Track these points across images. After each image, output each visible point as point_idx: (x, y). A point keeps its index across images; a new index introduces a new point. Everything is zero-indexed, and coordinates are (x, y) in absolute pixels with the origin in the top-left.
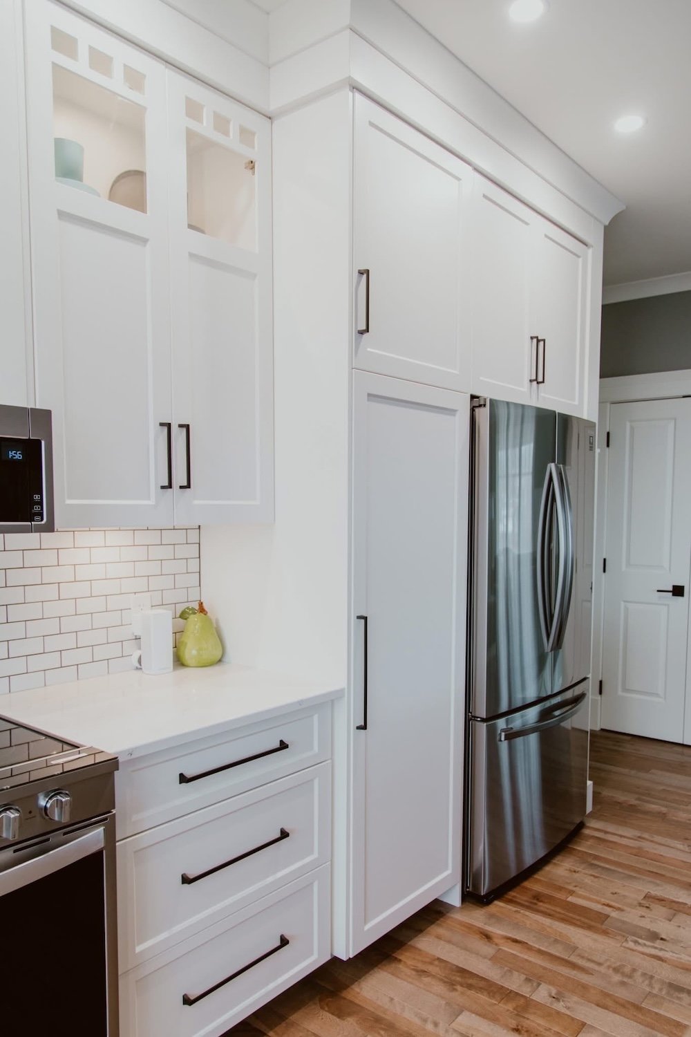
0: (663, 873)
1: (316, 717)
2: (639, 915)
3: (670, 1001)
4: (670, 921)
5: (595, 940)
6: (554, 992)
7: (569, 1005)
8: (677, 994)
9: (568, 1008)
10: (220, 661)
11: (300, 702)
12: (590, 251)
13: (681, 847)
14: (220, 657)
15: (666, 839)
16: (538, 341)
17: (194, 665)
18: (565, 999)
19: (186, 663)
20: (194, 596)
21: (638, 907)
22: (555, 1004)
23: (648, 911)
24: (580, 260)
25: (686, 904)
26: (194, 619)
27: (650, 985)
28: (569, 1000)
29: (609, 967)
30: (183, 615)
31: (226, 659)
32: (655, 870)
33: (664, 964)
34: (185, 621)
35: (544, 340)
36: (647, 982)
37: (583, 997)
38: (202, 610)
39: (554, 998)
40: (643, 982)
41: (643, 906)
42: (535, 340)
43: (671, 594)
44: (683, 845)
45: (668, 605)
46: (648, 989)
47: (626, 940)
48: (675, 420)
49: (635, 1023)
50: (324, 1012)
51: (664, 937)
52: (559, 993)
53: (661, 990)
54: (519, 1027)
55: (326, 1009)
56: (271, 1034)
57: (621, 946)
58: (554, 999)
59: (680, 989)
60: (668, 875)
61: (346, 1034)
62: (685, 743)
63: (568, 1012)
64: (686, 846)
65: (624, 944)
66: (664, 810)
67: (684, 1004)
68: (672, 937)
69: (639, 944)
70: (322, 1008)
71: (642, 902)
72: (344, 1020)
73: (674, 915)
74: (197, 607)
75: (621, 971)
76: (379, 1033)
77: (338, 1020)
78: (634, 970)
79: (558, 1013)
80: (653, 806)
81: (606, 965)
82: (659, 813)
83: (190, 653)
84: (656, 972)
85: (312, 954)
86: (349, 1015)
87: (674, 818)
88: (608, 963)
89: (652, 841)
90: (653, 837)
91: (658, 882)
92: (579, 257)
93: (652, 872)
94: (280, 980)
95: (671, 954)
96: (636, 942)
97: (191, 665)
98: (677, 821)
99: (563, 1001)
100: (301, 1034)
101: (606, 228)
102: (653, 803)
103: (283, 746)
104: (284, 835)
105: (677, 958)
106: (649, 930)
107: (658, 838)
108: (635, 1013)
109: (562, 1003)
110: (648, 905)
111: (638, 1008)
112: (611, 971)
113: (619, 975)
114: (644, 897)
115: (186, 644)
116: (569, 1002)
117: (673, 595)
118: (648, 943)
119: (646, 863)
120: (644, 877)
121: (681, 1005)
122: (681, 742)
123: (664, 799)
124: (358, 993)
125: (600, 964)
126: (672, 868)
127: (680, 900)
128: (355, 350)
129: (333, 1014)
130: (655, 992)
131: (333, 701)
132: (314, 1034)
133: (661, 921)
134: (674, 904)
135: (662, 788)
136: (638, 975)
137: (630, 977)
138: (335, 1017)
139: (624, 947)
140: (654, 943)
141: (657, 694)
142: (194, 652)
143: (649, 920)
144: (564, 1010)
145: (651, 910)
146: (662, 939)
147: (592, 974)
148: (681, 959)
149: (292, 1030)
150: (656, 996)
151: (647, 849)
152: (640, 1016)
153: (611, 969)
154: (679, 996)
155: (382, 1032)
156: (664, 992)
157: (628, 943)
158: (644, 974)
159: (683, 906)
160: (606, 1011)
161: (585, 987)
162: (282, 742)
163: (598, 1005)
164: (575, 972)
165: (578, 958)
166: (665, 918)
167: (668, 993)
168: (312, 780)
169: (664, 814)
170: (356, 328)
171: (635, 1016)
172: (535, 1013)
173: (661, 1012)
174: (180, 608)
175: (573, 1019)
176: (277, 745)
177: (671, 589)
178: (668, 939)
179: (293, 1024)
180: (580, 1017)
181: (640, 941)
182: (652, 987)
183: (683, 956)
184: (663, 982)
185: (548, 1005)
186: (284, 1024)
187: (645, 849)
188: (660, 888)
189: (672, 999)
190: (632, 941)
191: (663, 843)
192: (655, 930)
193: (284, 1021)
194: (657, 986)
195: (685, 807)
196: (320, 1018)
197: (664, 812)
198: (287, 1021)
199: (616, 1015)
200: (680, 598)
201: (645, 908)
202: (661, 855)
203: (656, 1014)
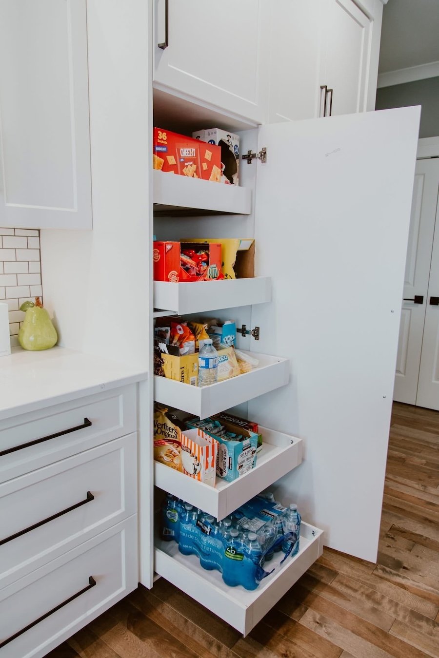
0: (404, 508)
1: (121, 397)
2: (387, 545)
3: (412, 629)
4: (410, 550)
5: (352, 568)
6: (318, 617)
7: (330, 630)
8: (417, 622)
9: (329, 634)
10: (56, 345)
11: (102, 386)
12: (371, 24)
13: (416, 486)
14: (56, 342)
15: (405, 480)
16: (327, 91)
17: (32, 349)
18: (327, 625)
19: (25, 348)
20: (36, 292)
21: (385, 538)
22: (319, 630)
23: (392, 541)
24: (364, 30)
25: (422, 536)
26: (32, 312)
27: (396, 612)
28: (330, 626)
29: (363, 593)
30: (23, 308)
31: (61, 344)
32: (397, 505)
33: (407, 592)
34: (25, 312)
35: (331, 91)
36: (393, 609)
37: (341, 623)
38: (39, 303)
39: (318, 623)
40: (390, 609)
41: (389, 537)
42: (324, 90)
43: (413, 301)
44: (418, 484)
45: (411, 310)
46: (394, 616)
47: (376, 568)
48: (424, 175)
49: (384, 651)
50: (130, 632)
51: (406, 566)
52: (322, 618)
53: (404, 617)
54: (288, 653)
55: (132, 629)
56: (82, 654)
57: (372, 574)
58: (317, 625)
59: (420, 617)
60: (408, 509)
61: (143, 656)
62: (417, 405)
63: (329, 639)
64: (420, 486)
65: (375, 572)
66: (403, 455)
67: (423, 633)
68: (412, 566)
69: (387, 572)
70: (129, 628)
71: (388, 533)
72: (144, 641)
73: (413, 546)
74: (34, 301)
75: (372, 597)
76: (171, 656)
77: (139, 640)
78: (383, 597)
79: (320, 638)
80: (396, 453)
81: (360, 592)
82: (400, 458)
83: (27, 339)
84: (400, 599)
85: (121, 586)
86: (150, 635)
87: (411, 462)
88: (362, 590)
89: (394, 481)
90: (396, 477)
91: (400, 515)
92: (362, 27)
93: (396, 507)
94: (89, 613)
95: (411, 582)
96: (384, 570)
97: (29, 349)
98: (414, 465)
99: (325, 626)
100: (107, 655)
101: (385, 6)
102: (396, 450)
103: (87, 423)
104: (90, 497)
105: (417, 586)
106: (394, 559)
107: (399, 479)
108: (384, 641)
109: (324, 629)
110: (393, 536)
111: (386, 635)
112: (364, 598)
113: (370, 602)
114: (390, 529)
115: (24, 332)
116: (329, 627)
117: (415, 303)
118: (394, 572)
119: (391, 500)
120: (391, 512)
121: (421, 633)
122: (414, 404)
123: (404, 447)
124: (160, 614)
125: (355, 591)
126: (411, 504)
127: (417, 532)
128: (155, 64)
129: (136, 635)
130: (400, 619)
131: (138, 384)
132: (117, 655)
133: (403, 551)
134: (413, 535)
135: (403, 438)
136: (385, 602)
137: (379, 603)
138: (137, 638)
139: (375, 575)
140: (397, 571)
141: (399, 371)
142: (32, 338)
143: (394, 550)
144: (325, 636)
145: (396, 541)
146: (404, 568)
147: (349, 600)
148: (419, 587)
149: (100, 650)
150: (400, 623)
151: (393, 488)
152: (388, 644)
153: (364, 596)
154: (419, 624)
155: (174, 655)
156: (407, 619)
157: (378, 570)
158: (391, 601)
159: (420, 537)
160: (360, 638)
161: (343, 613)
162: (86, 420)
163: (353, 632)
164: (335, 597)
165: (339, 584)
166: (406, 549)
167: (410, 621)
168: (119, 450)
169: (404, 459)
170: (156, 40)
171: (384, 644)
172: (301, 638)
173: (406, 640)
174: (22, 301)
175: (332, 645)
176: (82, 422)
177: (414, 298)
178: (409, 568)
179: (101, 645)
180: (338, 643)
181: (388, 569)
182: (397, 614)
183: (421, 584)
184: (406, 610)
185: (313, 630)
186: (94, 644)
187: (391, 488)
188: (402, 521)
189: (413, 627)
190: (380, 569)
191: (403, 482)
192: (398, 559)
193: (95, 641)
194: (401, 613)
195: (418, 454)
196: (125, 638)
197: (404, 457)
198: (98, 641)
199: (368, 642)
200: (420, 305)
201: (390, 539)
202: (402, 493)
203: (401, 642)
